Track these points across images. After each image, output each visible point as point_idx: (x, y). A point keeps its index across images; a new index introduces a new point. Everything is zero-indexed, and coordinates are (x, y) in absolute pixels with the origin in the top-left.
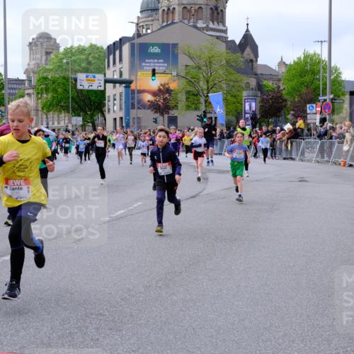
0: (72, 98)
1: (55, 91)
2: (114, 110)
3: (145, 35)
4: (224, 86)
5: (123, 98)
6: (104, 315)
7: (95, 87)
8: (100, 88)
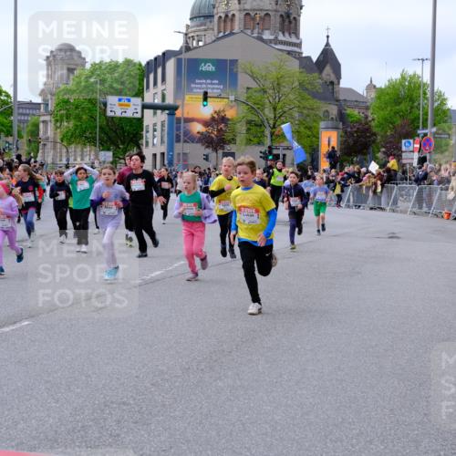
0: (100, 128)
1: (79, 118)
2: (154, 143)
3: (196, 48)
4: (296, 115)
5: (166, 128)
6: (128, 404)
7: (129, 114)
8: (136, 116)
